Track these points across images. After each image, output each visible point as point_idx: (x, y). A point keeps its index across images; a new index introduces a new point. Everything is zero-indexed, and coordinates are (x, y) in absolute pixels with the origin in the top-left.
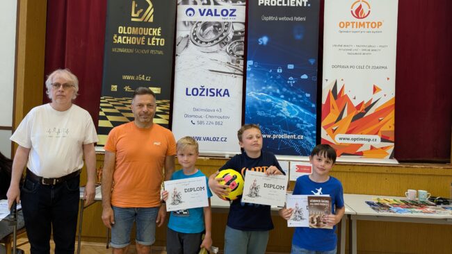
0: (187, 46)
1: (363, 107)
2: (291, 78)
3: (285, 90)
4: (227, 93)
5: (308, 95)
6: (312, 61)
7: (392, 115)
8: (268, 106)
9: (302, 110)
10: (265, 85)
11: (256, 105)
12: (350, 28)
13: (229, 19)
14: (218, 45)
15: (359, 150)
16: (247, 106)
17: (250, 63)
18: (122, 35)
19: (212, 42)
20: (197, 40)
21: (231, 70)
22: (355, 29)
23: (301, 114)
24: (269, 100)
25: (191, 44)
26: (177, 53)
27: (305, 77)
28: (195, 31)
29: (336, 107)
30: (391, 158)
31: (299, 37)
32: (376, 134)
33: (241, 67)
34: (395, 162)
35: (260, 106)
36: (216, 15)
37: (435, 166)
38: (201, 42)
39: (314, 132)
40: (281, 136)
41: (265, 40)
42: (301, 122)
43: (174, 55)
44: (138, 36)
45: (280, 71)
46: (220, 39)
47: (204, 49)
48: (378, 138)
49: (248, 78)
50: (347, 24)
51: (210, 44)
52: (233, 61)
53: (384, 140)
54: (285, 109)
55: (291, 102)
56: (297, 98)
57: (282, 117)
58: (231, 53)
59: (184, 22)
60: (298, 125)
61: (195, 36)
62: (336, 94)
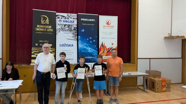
0: (60, 31)
1: (110, 49)
2: (91, 41)
3: (89, 44)
4: (72, 45)
5: (95, 46)
6: (96, 37)
8: (85, 49)
10: (84, 43)
13: (72, 24)
14: (69, 31)
16: (79, 49)
17: (79, 37)
18: (39, 28)
21: (74, 39)
22: (107, 28)
23: (94, 51)
27: (94, 41)
29: (103, 49)
31: (93, 30)
33: (77, 38)
35: (82, 49)
36: (68, 22)
38: (64, 30)
40: (89, 58)
41: (83, 30)
42: (94, 53)
43: (56, 34)
44: (44, 28)
45: (88, 39)
46: (70, 29)
47: (65, 32)
49: (79, 41)
50: (105, 26)
51: (67, 31)
52: (74, 36)
54: (89, 50)
55: (91, 48)
56: (93, 47)
57: (88, 52)
58: (73, 34)
59: (58, 24)
61: (62, 28)
62: (103, 45)
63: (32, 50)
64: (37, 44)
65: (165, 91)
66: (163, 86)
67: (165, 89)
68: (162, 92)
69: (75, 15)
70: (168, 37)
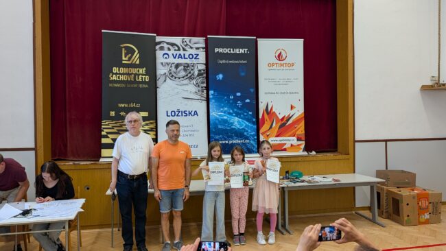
0: (165, 81)
1: (285, 119)
2: (239, 102)
3: (235, 110)
4: (196, 113)
5: (251, 113)
6: (252, 90)
7: (302, 124)
8: (225, 122)
9: (247, 123)
10: (223, 108)
11: (217, 121)
12: (275, 67)
13: (194, 61)
14: (188, 80)
15: (284, 147)
16: (211, 122)
17: (211, 92)
18: (116, 74)
19: (183, 77)
20: (172, 76)
21: (198, 97)
22: (278, 68)
23: (247, 126)
24: (225, 118)
25: (168, 80)
26: (158, 86)
27: (248, 101)
28: (170, 70)
29: (268, 119)
30: (303, 151)
31: (243, 74)
32: (294, 136)
33: (205, 95)
34: (306, 153)
35: (219, 122)
36: (185, 58)
37: (329, 154)
38: (176, 78)
39: (256, 137)
40: (234, 142)
41: (220, 76)
42: (247, 131)
43: (156, 88)
44: (129, 74)
45: (232, 97)
46: (189, 75)
47: (178, 83)
48: (295, 138)
49: (211, 103)
50: (273, 65)
51: (182, 79)
52: (199, 91)
53: (299, 139)
54: (236, 123)
55: (240, 118)
56: (244, 115)
57: (234, 129)
58: (197, 85)
59: (162, 63)
60: (245, 133)
61: (171, 73)
62: (268, 112)
63: (103, 127)
64: (113, 113)
65: (427, 222)
66: (422, 210)
67: (427, 216)
68: (421, 223)
69: (199, 41)
70: (432, 86)
